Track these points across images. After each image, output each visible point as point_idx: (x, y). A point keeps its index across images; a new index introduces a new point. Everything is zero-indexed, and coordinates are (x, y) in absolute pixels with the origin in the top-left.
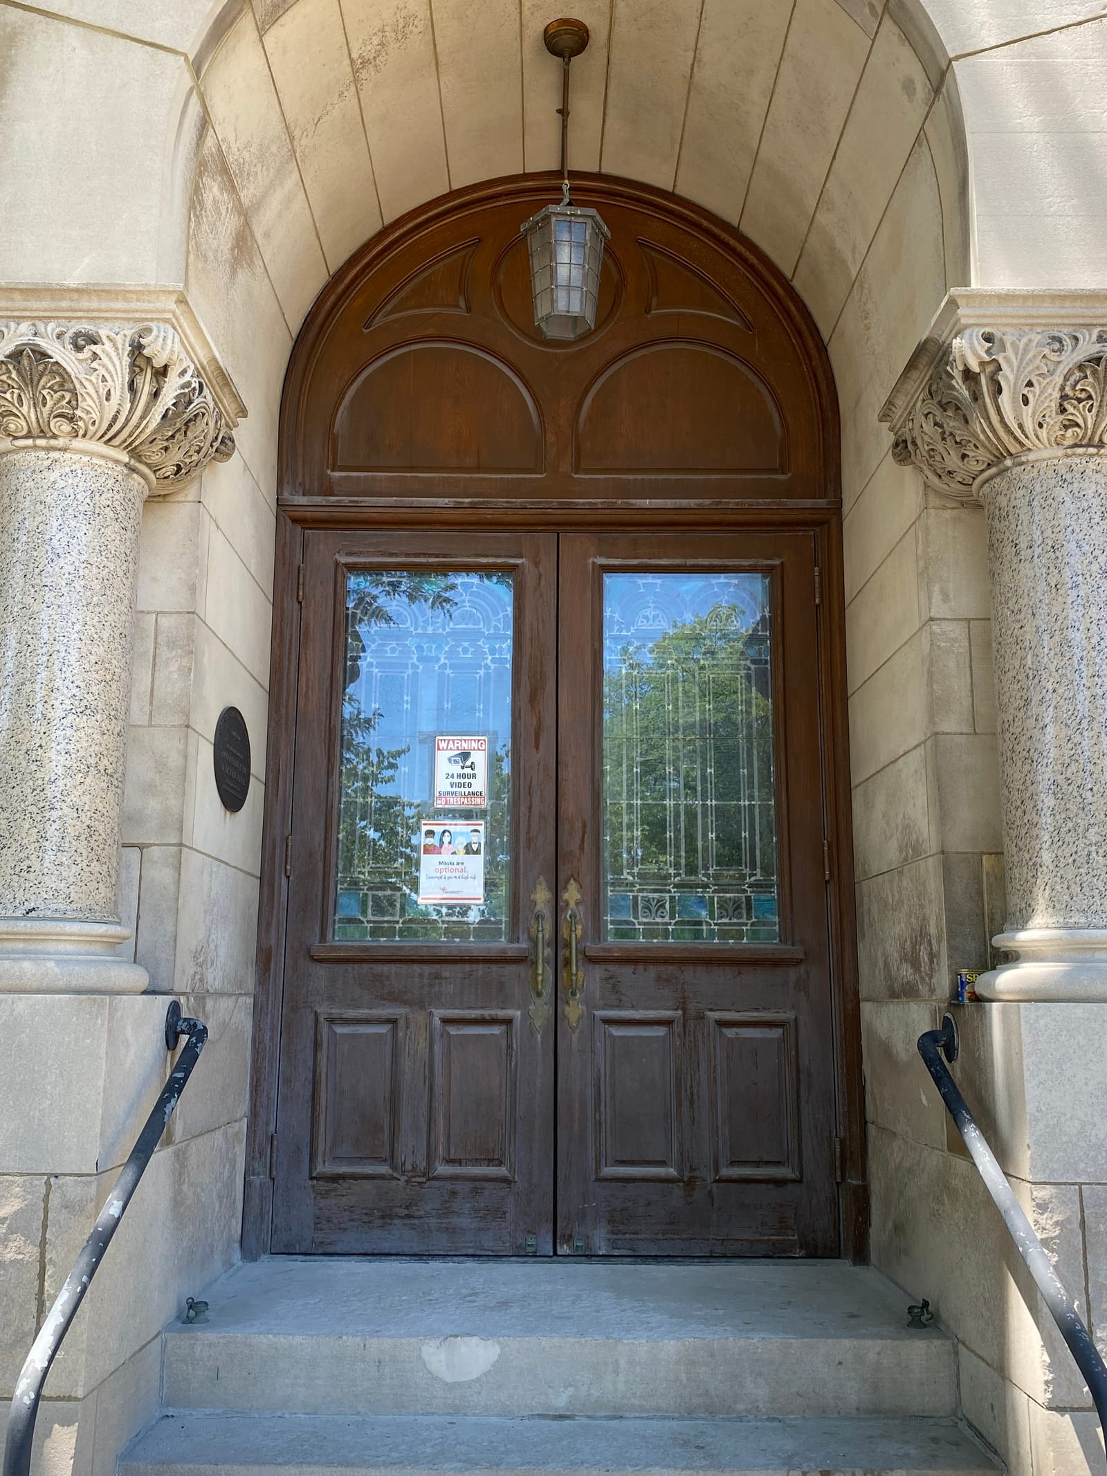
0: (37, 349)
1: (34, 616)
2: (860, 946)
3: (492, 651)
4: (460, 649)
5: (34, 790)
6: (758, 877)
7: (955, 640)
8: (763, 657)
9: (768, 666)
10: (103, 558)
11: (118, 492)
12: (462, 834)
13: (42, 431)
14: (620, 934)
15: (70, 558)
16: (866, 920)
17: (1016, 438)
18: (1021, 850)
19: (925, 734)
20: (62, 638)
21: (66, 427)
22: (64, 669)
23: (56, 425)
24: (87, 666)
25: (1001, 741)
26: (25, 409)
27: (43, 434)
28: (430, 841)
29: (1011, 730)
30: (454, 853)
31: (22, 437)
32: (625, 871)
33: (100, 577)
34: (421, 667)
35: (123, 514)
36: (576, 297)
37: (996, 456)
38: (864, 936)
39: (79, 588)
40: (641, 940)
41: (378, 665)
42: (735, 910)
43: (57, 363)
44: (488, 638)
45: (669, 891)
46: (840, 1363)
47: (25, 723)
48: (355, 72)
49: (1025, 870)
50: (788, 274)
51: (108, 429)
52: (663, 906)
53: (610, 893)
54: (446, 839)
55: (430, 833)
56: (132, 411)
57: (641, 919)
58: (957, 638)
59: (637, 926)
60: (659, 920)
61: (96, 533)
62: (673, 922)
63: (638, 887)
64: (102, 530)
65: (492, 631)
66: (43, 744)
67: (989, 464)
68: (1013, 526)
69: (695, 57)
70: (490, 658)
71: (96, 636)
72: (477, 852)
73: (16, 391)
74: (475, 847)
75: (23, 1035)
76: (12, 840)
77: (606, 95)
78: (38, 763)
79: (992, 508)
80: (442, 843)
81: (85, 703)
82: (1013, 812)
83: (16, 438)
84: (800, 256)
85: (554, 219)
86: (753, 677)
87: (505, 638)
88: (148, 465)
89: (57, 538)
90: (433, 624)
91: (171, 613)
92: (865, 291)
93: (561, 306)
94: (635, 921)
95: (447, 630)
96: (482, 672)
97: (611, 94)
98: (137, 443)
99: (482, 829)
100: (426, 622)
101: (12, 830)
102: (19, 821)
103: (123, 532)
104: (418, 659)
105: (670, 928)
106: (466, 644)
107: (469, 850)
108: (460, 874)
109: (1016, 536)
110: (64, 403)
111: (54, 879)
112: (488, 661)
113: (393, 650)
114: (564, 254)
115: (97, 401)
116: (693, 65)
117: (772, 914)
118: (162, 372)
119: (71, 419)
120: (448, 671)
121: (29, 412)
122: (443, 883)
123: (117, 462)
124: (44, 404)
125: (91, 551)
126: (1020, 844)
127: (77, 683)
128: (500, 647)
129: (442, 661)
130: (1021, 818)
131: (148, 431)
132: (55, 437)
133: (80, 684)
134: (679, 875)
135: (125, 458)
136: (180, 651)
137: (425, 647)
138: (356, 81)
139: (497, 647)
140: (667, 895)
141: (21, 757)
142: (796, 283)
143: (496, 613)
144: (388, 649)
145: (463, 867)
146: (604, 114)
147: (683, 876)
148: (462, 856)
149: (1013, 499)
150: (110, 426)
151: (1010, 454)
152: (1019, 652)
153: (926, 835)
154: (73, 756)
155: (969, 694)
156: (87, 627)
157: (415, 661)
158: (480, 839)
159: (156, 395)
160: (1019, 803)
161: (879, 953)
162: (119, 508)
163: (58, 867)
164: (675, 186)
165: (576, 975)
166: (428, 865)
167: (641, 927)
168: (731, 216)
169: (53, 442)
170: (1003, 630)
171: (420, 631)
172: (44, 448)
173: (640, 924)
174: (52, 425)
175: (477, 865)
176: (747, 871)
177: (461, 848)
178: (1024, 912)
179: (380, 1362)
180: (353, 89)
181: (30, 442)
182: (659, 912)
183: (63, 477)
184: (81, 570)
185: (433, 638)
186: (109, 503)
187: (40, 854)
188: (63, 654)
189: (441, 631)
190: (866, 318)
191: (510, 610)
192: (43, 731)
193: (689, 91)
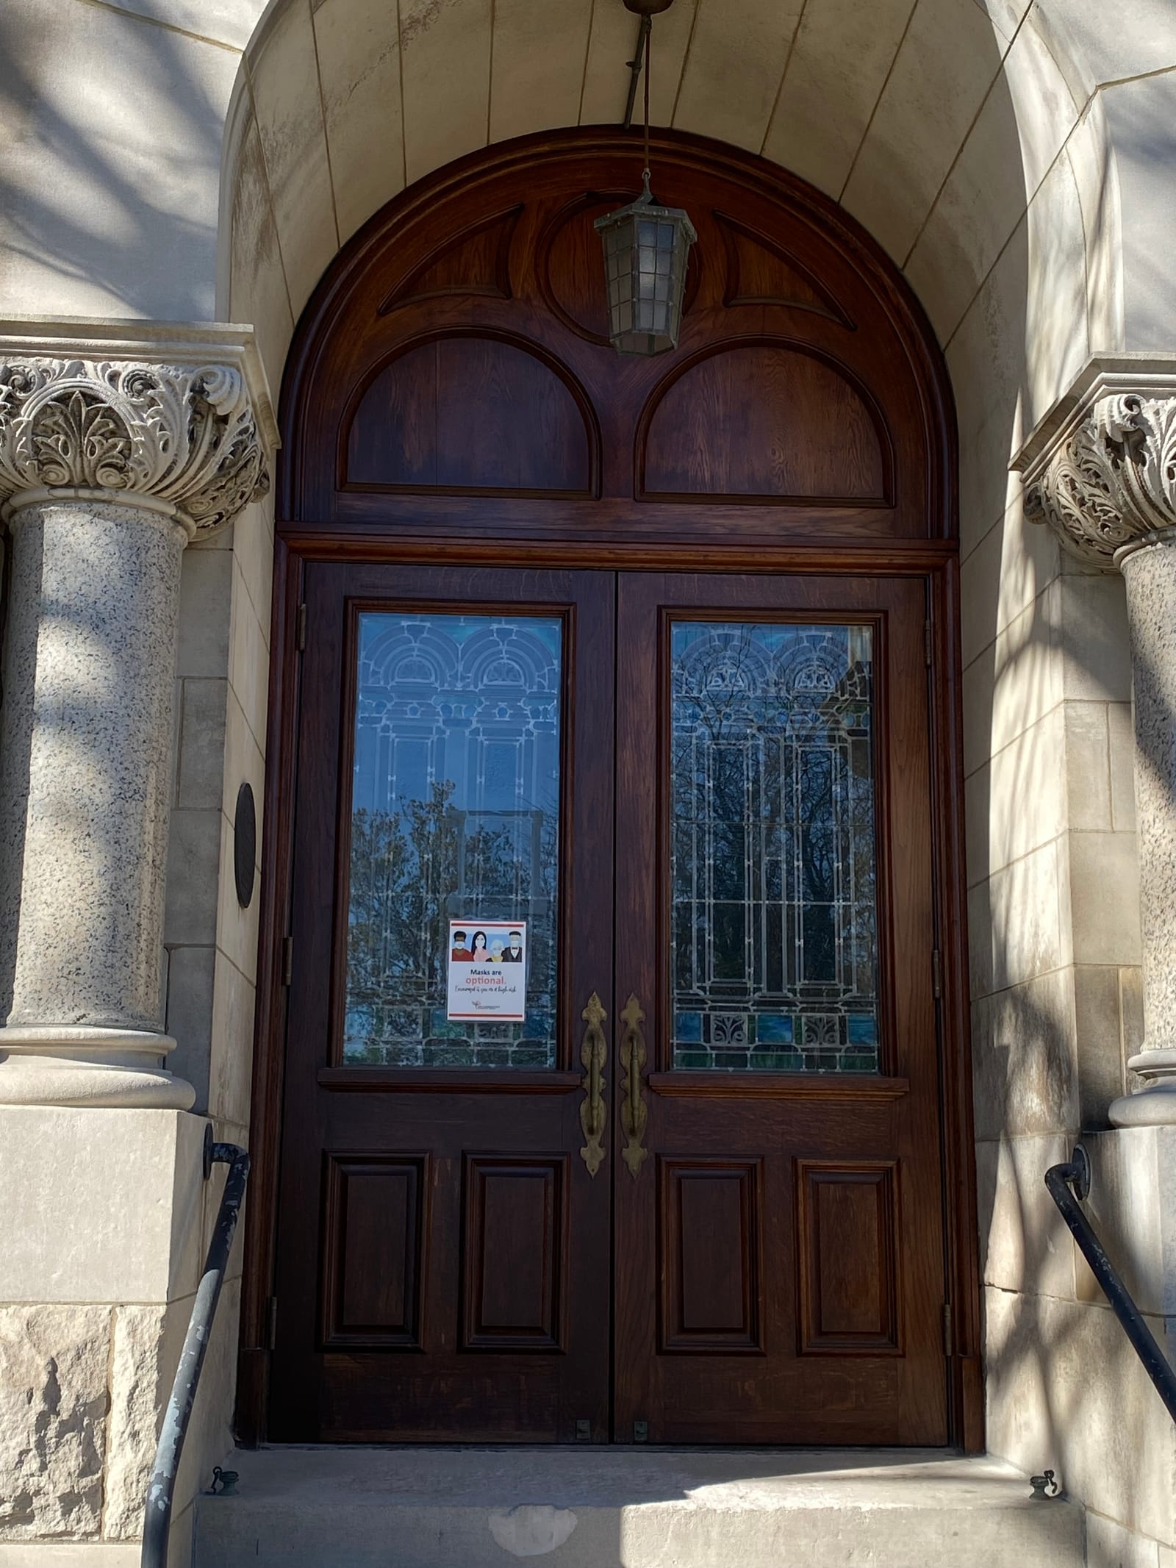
0: (90, 392)
1: (79, 689)
2: (976, 1075)
3: (535, 714)
4: (496, 711)
5: (82, 884)
6: (855, 993)
7: (1091, 726)
8: (862, 727)
9: (868, 738)
10: (150, 623)
11: (163, 548)
12: (501, 937)
13: (85, 480)
14: (688, 1060)
15: (116, 623)
16: (984, 1044)
17: (1161, 513)
18: (1159, 963)
19: (1057, 831)
20: (109, 714)
21: (115, 478)
22: (112, 749)
23: (103, 476)
24: (135, 746)
25: (1140, 843)
26: (69, 458)
27: (85, 484)
28: (460, 945)
29: (1152, 831)
30: (490, 960)
31: (61, 487)
32: (695, 985)
33: (147, 644)
34: (448, 732)
35: (168, 571)
36: (661, 314)
37: (1138, 529)
38: (980, 1064)
39: (126, 658)
40: (714, 1068)
41: (396, 729)
42: (827, 1032)
43: (110, 408)
44: (532, 697)
45: (746, 1009)
46: (956, 1534)
47: (72, 808)
48: (401, 32)
49: (1164, 985)
50: (899, 264)
51: (160, 481)
52: (739, 1028)
53: (676, 1012)
54: (480, 943)
55: (461, 936)
56: (189, 463)
57: (714, 1043)
58: (1093, 724)
59: (709, 1051)
60: (734, 1044)
61: (143, 595)
62: (752, 1046)
63: (710, 1003)
64: (149, 592)
65: (535, 689)
66: (91, 832)
67: (1131, 537)
68: (1157, 606)
69: (799, 23)
70: (532, 722)
71: (144, 712)
72: (518, 959)
73: (62, 438)
74: (514, 953)
75: (84, 1153)
76: (58, 939)
77: (688, 50)
78: (87, 854)
79: (1135, 584)
80: (474, 948)
81: (133, 786)
82: (1152, 922)
83: (54, 487)
84: (915, 246)
85: (637, 219)
86: (850, 751)
87: (549, 698)
88: (192, 515)
89: (103, 601)
90: (463, 678)
91: (200, 678)
92: (993, 302)
93: (644, 323)
94: (707, 1045)
95: (480, 686)
96: (523, 739)
97: (694, 49)
98: (188, 494)
99: (523, 931)
100: (455, 677)
101: (58, 928)
102: (66, 918)
103: (168, 592)
104: (444, 722)
105: (748, 1053)
106: (503, 705)
107: (506, 956)
108: (497, 986)
109: (1160, 618)
110: (115, 452)
111: (105, 982)
112: (531, 726)
113: (414, 711)
114: (647, 264)
115: (152, 451)
116: (797, 29)
117: (870, 1038)
118: (224, 420)
119: (121, 469)
120: (481, 738)
121: (75, 460)
122: (475, 996)
123: (162, 514)
124: (92, 454)
125: (138, 615)
126: (1160, 956)
127: (126, 764)
128: (545, 709)
129: (474, 725)
130: (1161, 929)
131: (203, 483)
132: (99, 487)
133: (129, 766)
134: (759, 989)
135: (172, 511)
136: (210, 722)
137: (453, 707)
138: (401, 42)
139: (541, 708)
140: (745, 1015)
141: (68, 847)
142: (907, 274)
143: (540, 668)
144: (407, 709)
145: (500, 977)
146: (684, 70)
147: (765, 991)
148: (498, 965)
149: (1157, 577)
150: (164, 477)
151: (1155, 528)
152: (1161, 746)
153: (1056, 945)
154: (123, 846)
155: (1107, 787)
156: (135, 702)
157: (441, 724)
158: (520, 943)
159: (215, 445)
160: (1159, 912)
161: (1000, 1084)
162: (164, 566)
163: (109, 970)
164: (763, 149)
165: (639, 1108)
166: (457, 972)
167: (714, 1052)
168: (832, 190)
169: (98, 494)
170: (1144, 721)
171: (446, 687)
172: (86, 500)
173: (712, 1048)
174: (98, 474)
175: (517, 974)
176: (842, 986)
177: (498, 954)
178: (1163, 1030)
179: (441, 1534)
180: (397, 49)
181: (71, 493)
182: (736, 1034)
183: (107, 532)
184: (128, 637)
185: (464, 696)
186: (155, 560)
187: (90, 955)
188: (111, 732)
189: (472, 688)
190: (993, 333)
191: (556, 664)
192: (90, 818)
193: (789, 56)
